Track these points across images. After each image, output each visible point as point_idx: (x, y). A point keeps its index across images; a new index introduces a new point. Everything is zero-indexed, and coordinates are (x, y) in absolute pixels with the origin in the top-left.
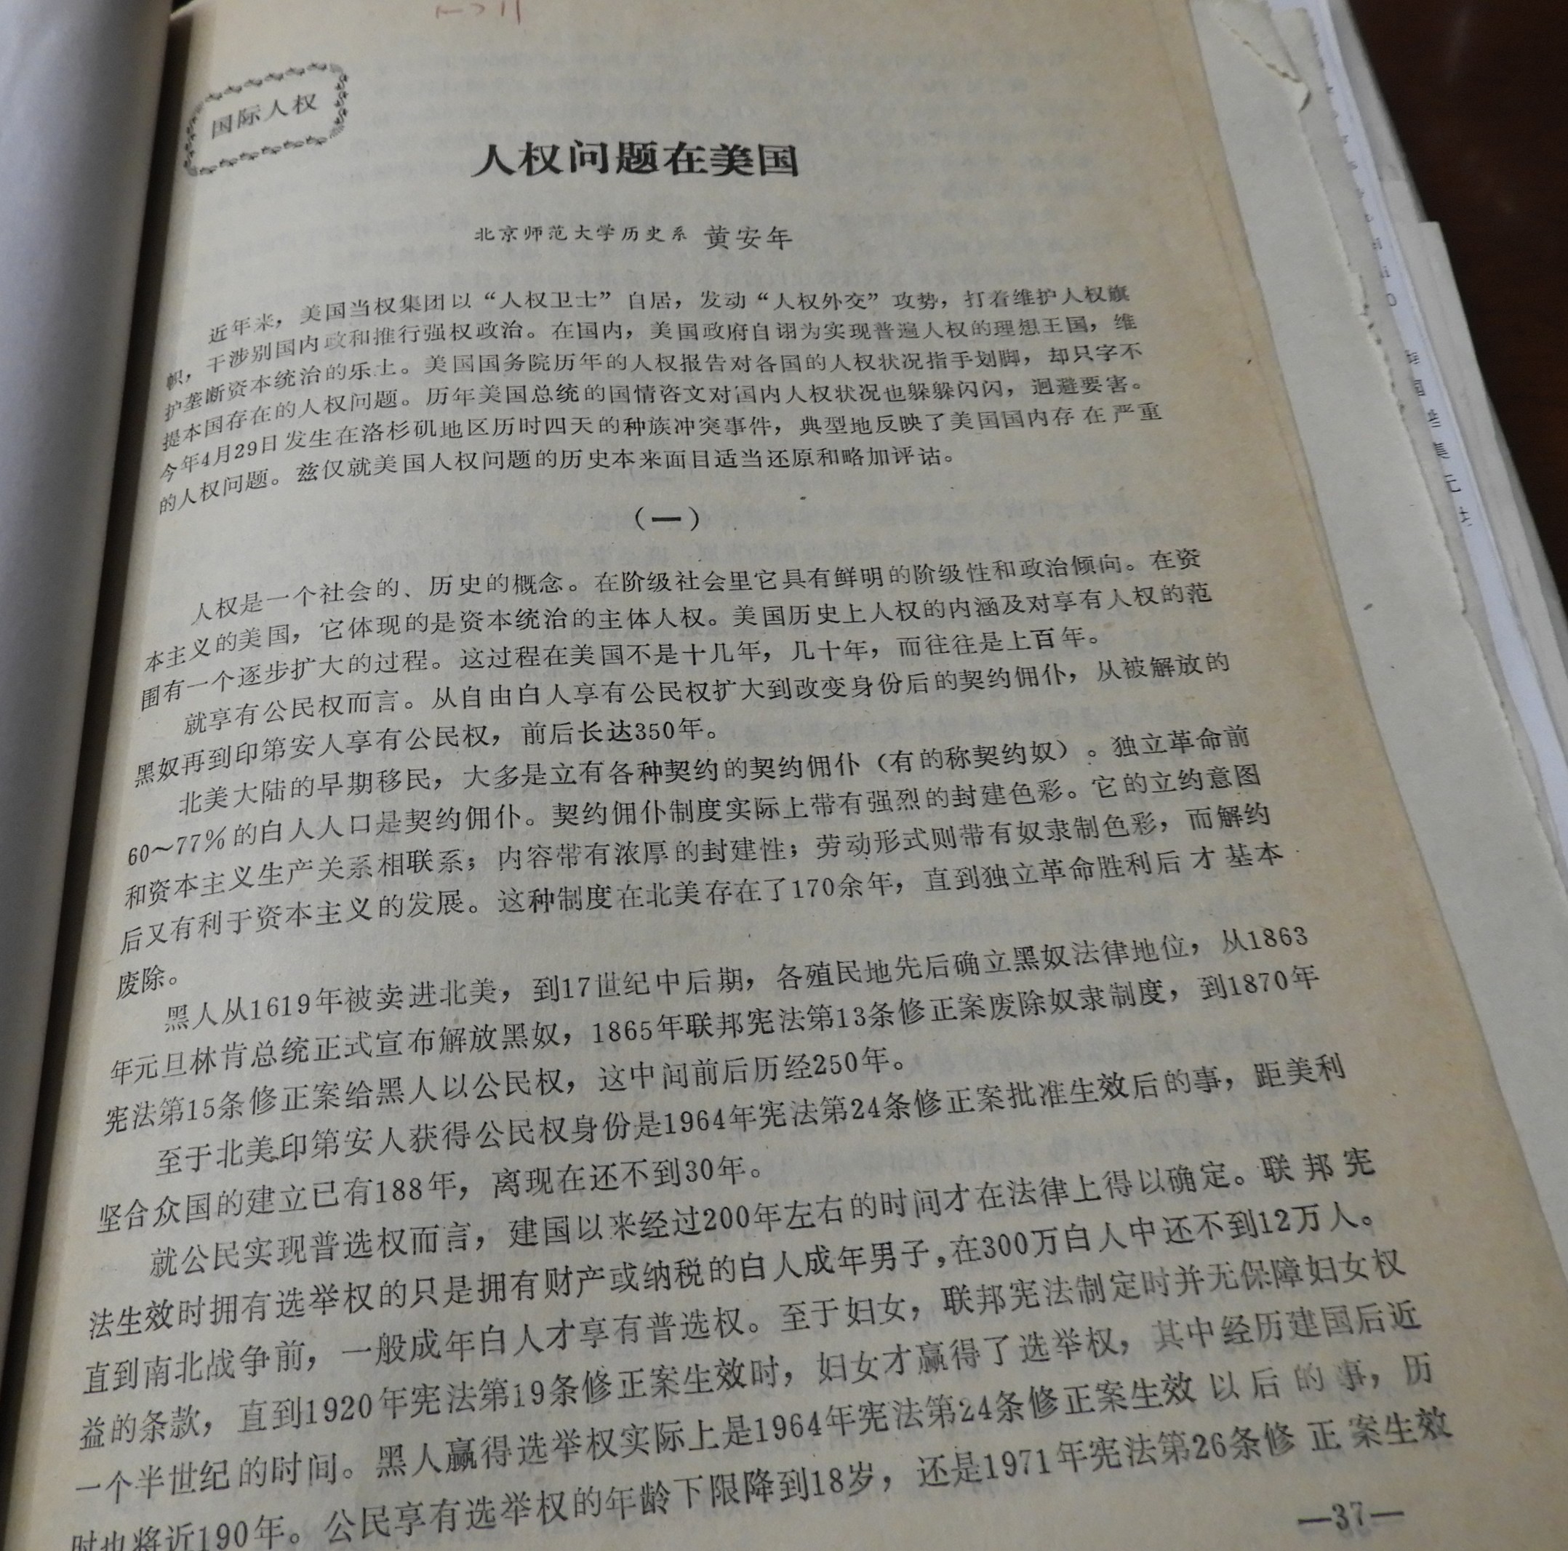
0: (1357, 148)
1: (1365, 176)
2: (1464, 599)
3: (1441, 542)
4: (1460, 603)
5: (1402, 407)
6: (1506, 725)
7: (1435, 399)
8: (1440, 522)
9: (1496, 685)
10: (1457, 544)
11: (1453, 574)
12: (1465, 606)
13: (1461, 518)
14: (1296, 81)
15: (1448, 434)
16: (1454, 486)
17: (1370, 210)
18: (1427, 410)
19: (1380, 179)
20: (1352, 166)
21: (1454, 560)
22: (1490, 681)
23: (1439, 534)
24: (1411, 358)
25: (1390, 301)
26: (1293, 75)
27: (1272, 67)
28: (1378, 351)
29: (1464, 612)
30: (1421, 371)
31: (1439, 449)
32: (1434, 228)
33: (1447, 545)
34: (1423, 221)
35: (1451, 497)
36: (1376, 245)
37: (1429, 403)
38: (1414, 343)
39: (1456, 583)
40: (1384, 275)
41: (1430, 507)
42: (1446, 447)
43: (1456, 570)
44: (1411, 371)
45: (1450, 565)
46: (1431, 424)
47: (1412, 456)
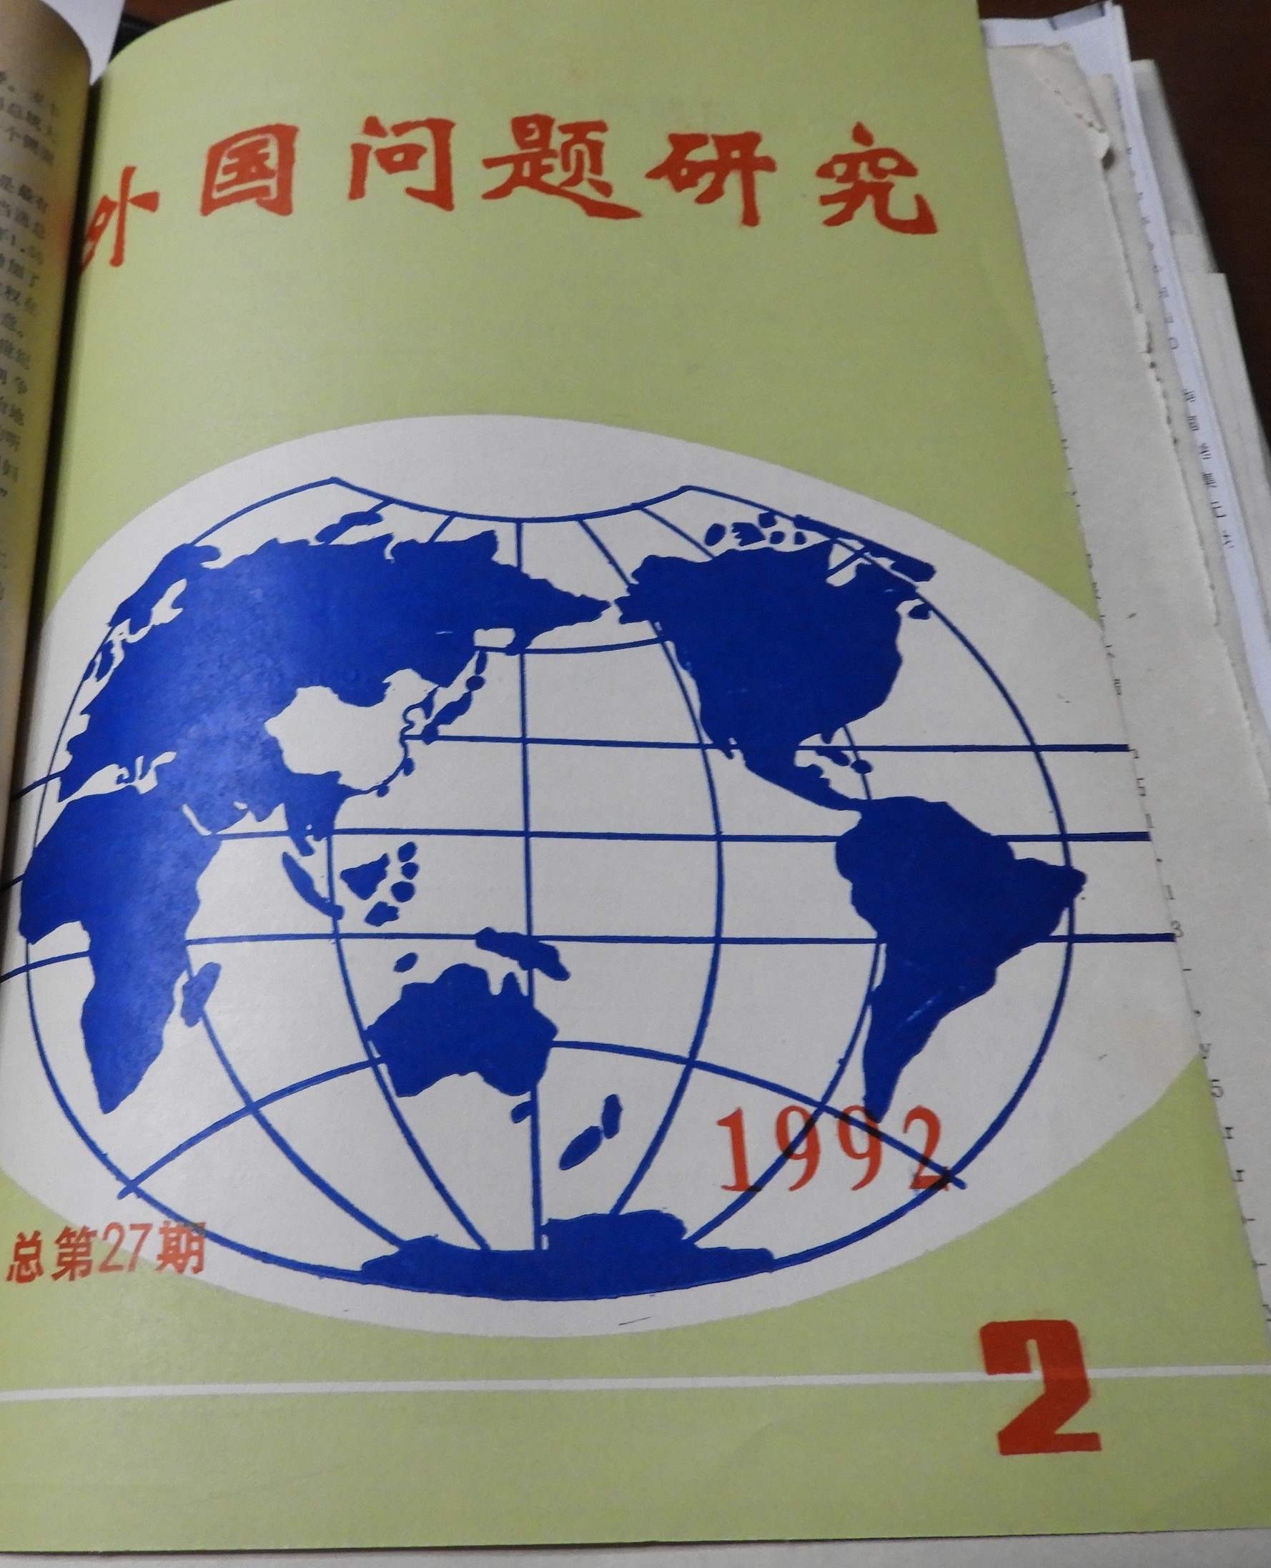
0: (1151, 205)
1: (1157, 229)
2: (1218, 613)
3: (1201, 561)
4: (1214, 617)
5: (1175, 441)
6: (1247, 724)
7: (1206, 433)
8: (1202, 543)
9: (1241, 688)
10: (1217, 565)
11: (1209, 590)
12: (1218, 619)
13: (1224, 540)
14: (1101, 131)
15: (1217, 466)
16: (1220, 512)
17: (1160, 261)
18: (1199, 444)
19: (1172, 233)
20: (1144, 221)
21: (1211, 577)
22: (1235, 686)
23: (1200, 554)
24: (1188, 396)
25: (1172, 344)
26: (1097, 125)
27: (1080, 116)
28: (1157, 388)
29: (1217, 624)
30: (1197, 409)
31: (1207, 479)
32: (1221, 278)
33: (1207, 564)
34: (1209, 272)
35: (1215, 523)
36: (1162, 293)
37: (1202, 436)
38: (1191, 382)
39: (1211, 599)
40: (1167, 321)
41: (1193, 529)
42: (1215, 477)
43: (1212, 587)
44: (1187, 410)
45: (1207, 582)
46: (1203, 456)
47: (1181, 484)
